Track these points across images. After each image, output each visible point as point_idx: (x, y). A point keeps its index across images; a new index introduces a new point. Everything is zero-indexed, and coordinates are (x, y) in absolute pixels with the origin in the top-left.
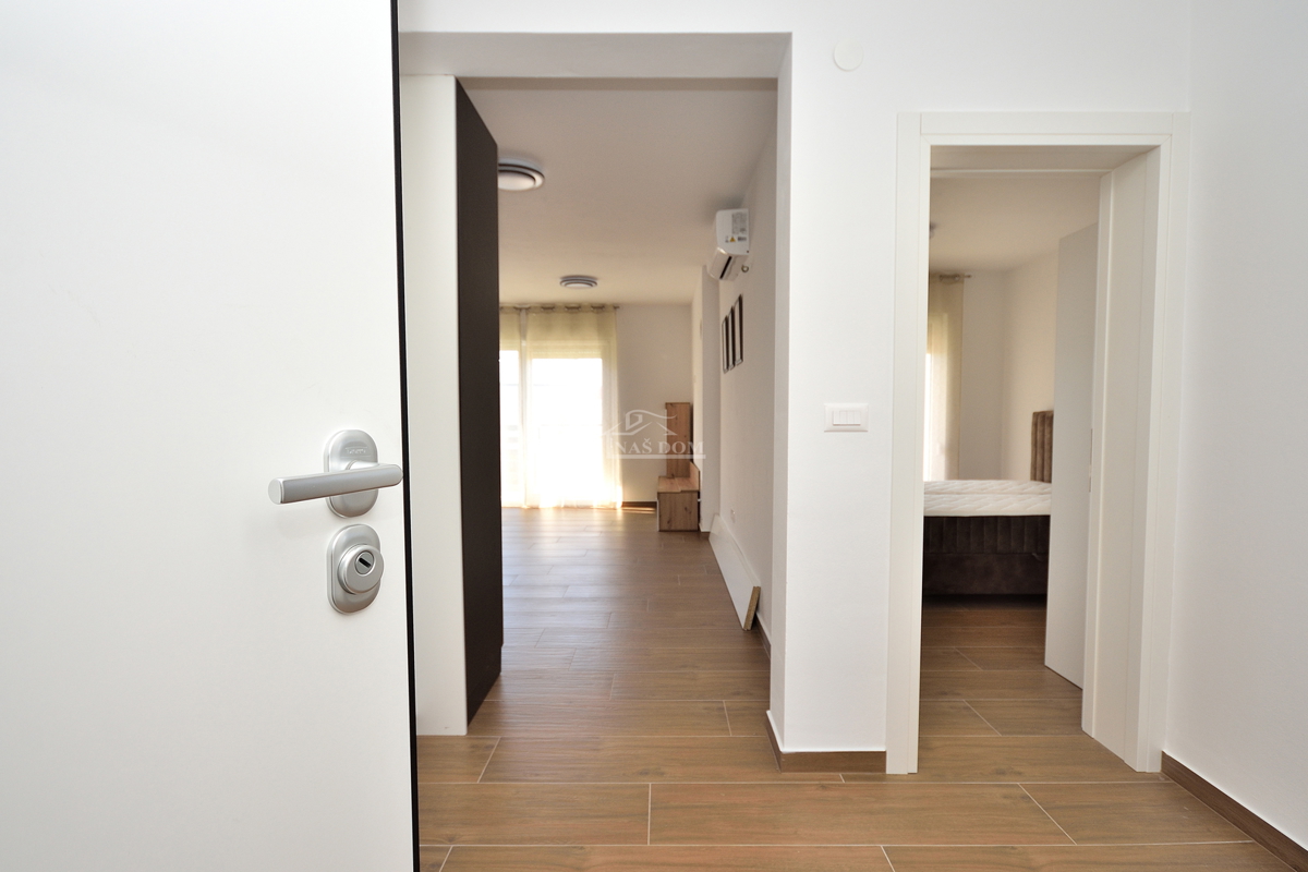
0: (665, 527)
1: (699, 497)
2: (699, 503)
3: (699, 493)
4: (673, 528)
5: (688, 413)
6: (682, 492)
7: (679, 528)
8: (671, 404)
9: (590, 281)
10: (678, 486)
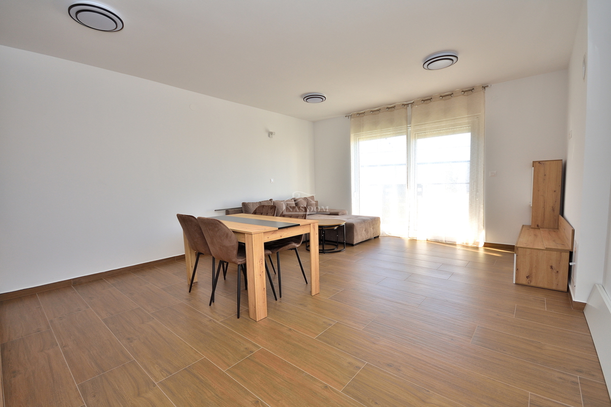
0: (524, 281)
1: (571, 260)
2: (570, 267)
3: (571, 253)
4: (533, 284)
5: (560, 170)
6: (547, 249)
7: (541, 285)
8: (539, 162)
9: (451, 57)
10: (543, 242)
